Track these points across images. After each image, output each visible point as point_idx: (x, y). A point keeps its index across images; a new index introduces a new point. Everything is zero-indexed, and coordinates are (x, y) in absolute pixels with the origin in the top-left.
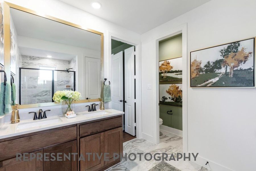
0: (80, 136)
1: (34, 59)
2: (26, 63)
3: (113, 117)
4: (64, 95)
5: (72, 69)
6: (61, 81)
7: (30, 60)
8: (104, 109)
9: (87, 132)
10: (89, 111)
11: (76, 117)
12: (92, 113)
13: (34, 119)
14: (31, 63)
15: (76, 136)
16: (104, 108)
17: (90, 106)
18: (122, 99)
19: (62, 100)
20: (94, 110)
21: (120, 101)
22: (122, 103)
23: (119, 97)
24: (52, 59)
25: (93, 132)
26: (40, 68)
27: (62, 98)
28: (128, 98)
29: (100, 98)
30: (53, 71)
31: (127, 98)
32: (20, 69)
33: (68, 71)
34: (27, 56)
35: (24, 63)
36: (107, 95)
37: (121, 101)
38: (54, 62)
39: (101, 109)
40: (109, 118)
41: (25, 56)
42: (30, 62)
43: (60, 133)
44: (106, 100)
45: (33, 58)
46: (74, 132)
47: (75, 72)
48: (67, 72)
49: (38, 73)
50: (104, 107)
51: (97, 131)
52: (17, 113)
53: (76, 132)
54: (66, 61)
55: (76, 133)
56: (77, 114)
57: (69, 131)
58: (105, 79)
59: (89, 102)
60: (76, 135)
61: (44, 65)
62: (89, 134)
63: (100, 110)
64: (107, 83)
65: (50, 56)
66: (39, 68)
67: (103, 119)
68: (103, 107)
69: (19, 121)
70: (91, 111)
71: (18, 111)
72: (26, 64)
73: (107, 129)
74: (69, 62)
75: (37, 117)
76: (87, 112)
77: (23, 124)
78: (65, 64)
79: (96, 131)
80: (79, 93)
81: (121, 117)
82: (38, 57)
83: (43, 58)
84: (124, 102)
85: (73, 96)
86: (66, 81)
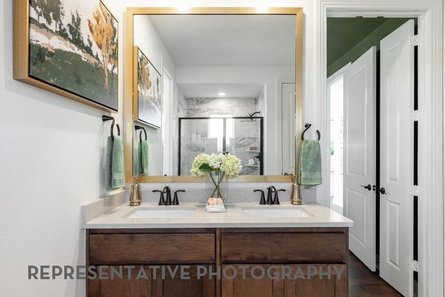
0: (222, 259)
1: (202, 102)
2: (191, 110)
3: (315, 231)
4: (206, 163)
5: (259, 112)
6: (242, 137)
7: (197, 104)
8: (300, 203)
9: (237, 254)
10: (261, 203)
11: (224, 212)
12: (268, 208)
13: (160, 204)
14: (198, 109)
15: (214, 256)
16: (299, 200)
17: (263, 192)
18: (373, 183)
19: (201, 173)
20: (272, 203)
21: (366, 187)
22: (372, 193)
23: (364, 175)
24: (228, 98)
25: (253, 258)
26: (211, 116)
27: (200, 168)
28: (391, 179)
29: (294, 174)
30: (225, 119)
31: (388, 180)
32: (180, 119)
33: (251, 117)
34: (192, 99)
35: (189, 110)
36: (309, 168)
37: (369, 188)
38: (231, 103)
39: (292, 203)
40: (302, 231)
41: (190, 99)
42: (197, 107)
43: (181, 240)
44: (306, 179)
45: (201, 100)
46: (208, 247)
47: (262, 119)
48: (249, 120)
49: (206, 125)
50: (300, 197)
51: (266, 259)
52: (137, 189)
53: (214, 247)
54: (251, 98)
55: (214, 249)
56: (226, 207)
57: (198, 240)
58: (308, 126)
59: (266, 182)
60: (214, 253)
61: (215, 111)
62: (244, 259)
63: (289, 204)
64: (311, 136)
65: (222, 94)
66: (208, 117)
67: (284, 231)
68: (297, 199)
69: (139, 203)
70: (265, 204)
71: (139, 186)
72: (192, 112)
73: (292, 258)
74: (256, 100)
75: (163, 201)
76: (257, 204)
77: (146, 209)
78: (248, 106)
79: (262, 256)
80: (237, 159)
81: (342, 233)
82: (207, 98)
83: (215, 98)
84: (379, 191)
85: (220, 164)
86: (250, 138)
